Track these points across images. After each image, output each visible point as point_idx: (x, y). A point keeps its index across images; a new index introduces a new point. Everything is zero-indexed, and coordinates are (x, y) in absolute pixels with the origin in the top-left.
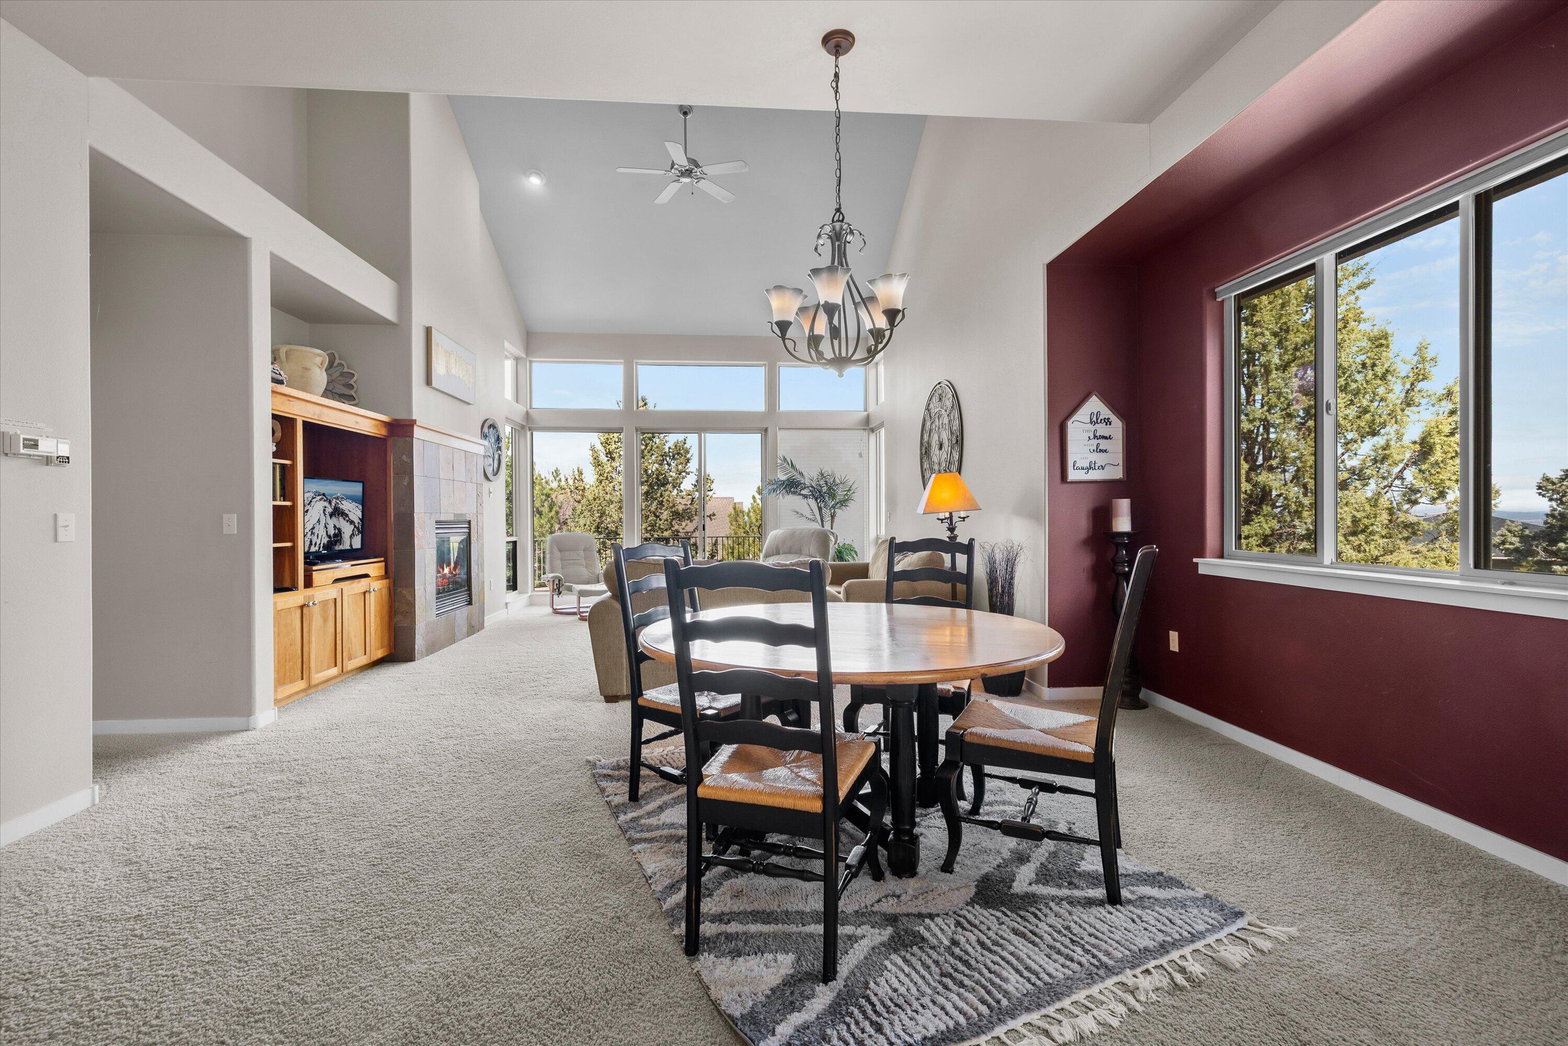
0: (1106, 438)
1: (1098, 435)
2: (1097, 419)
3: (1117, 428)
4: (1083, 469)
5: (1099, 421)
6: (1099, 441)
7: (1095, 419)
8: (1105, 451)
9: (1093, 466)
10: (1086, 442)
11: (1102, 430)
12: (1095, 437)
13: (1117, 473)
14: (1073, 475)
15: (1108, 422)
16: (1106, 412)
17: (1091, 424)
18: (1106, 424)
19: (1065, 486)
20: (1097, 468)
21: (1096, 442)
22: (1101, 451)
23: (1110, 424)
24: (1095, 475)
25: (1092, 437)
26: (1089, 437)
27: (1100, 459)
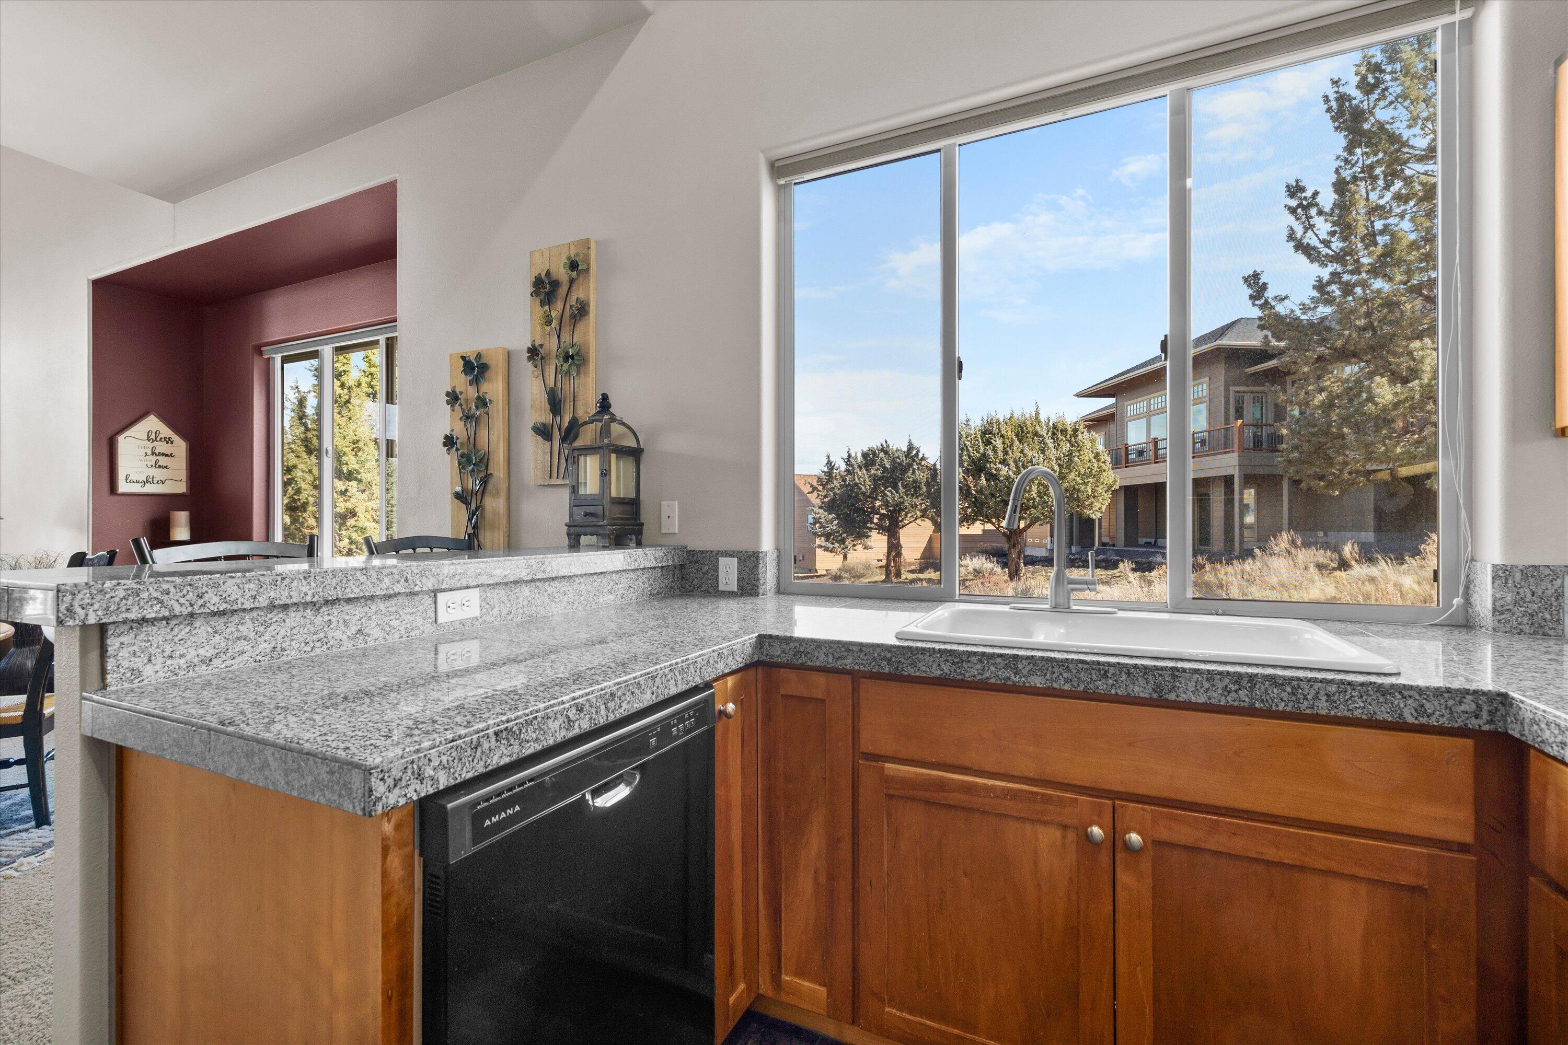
0: (167, 455)
1: (157, 451)
2: (156, 438)
3: (180, 447)
4: (138, 482)
5: (158, 439)
6: (158, 458)
7: (153, 437)
8: (166, 467)
9: (151, 480)
10: (142, 458)
11: (161, 447)
12: (153, 453)
13: (181, 488)
14: (123, 487)
15: (169, 441)
16: (166, 431)
17: (149, 440)
18: (167, 443)
19: (115, 498)
20: (155, 482)
21: (154, 458)
22: (160, 467)
23: (172, 443)
24: (150, 489)
25: (149, 452)
26: (146, 454)
27: (158, 474)
